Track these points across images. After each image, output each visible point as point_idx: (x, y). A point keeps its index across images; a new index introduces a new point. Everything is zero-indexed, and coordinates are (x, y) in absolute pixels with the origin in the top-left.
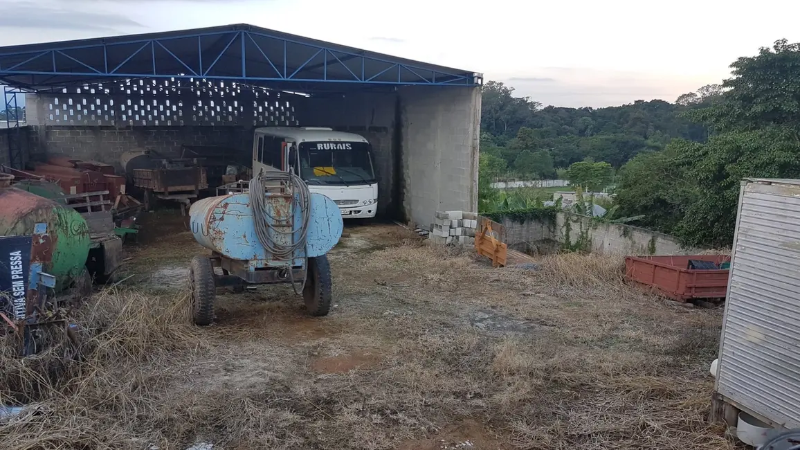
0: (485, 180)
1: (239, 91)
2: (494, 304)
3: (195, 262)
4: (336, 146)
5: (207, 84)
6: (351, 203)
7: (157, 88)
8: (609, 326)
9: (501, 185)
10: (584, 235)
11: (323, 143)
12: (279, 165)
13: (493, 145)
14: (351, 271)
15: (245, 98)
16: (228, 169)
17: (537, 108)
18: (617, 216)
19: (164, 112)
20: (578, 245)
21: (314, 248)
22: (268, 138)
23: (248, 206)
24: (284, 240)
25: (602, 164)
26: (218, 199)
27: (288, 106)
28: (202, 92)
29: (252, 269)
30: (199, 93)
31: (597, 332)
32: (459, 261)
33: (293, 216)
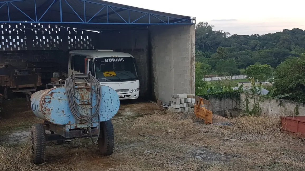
0: (199, 76)
1: (59, 30)
2: (206, 145)
3: (34, 127)
4: (116, 60)
5: (41, 26)
6: (125, 91)
7: (11, 29)
8: (273, 157)
9: (209, 79)
10: (257, 106)
11: (108, 58)
12: (83, 71)
13: (203, 57)
14: (125, 129)
15: (63, 34)
16: (54, 74)
17: (227, 36)
18: (275, 95)
19: (16, 43)
20: (253, 112)
21: (104, 116)
22: (76, 56)
23: (65, 94)
24: (86, 113)
25: (266, 65)
26: (48, 91)
27: (88, 38)
28: (37, 31)
29: (67, 130)
30: (36, 32)
31: (267, 160)
32: (186, 121)
33: (91, 99)
